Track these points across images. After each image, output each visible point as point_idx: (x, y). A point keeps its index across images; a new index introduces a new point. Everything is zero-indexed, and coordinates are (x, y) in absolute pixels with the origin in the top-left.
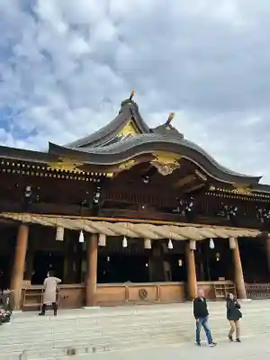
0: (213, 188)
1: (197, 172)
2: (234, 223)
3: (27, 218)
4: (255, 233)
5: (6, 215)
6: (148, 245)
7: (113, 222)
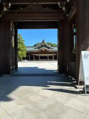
2: (53, 54)
4: (56, 54)
5: (32, 54)
7: (41, 54)
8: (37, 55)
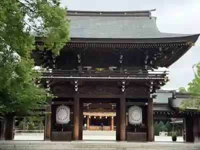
6: (101, 118)
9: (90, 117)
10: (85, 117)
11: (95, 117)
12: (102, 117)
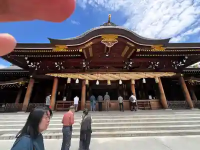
0: (139, 50)
1: (128, 43)
2: (157, 70)
3: (55, 75)
5: (48, 75)
6: (109, 83)
7: (92, 74)
8: (73, 80)
9: (87, 82)
10: (77, 81)
11: (98, 83)
12: (112, 82)
